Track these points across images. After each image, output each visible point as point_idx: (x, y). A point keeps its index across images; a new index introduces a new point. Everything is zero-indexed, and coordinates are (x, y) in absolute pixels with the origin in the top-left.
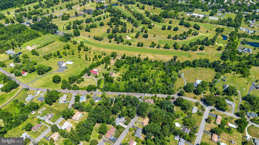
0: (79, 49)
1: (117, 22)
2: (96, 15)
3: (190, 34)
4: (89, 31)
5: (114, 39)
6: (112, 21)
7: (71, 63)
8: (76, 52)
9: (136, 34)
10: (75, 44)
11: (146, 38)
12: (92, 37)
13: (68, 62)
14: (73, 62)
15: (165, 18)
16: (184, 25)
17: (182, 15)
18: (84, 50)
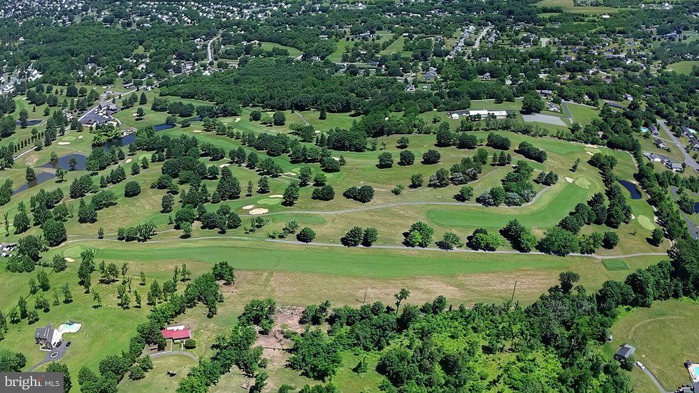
0: (84, 282)
1: (190, 172)
2: (103, 168)
3: (484, 163)
4: (93, 221)
5: (197, 224)
6: (171, 172)
7: (75, 327)
8: (77, 291)
9: (282, 196)
10: (62, 269)
11: (327, 200)
12: (114, 236)
13: (65, 329)
14: (78, 323)
15: (377, 135)
16: (454, 144)
17: (435, 121)
18: (102, 282)
